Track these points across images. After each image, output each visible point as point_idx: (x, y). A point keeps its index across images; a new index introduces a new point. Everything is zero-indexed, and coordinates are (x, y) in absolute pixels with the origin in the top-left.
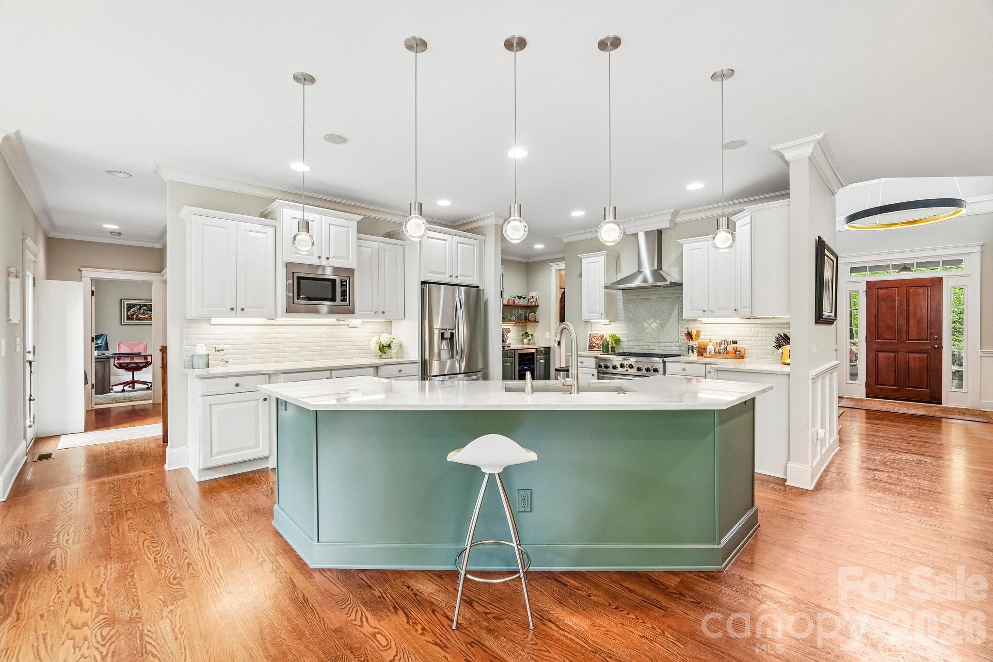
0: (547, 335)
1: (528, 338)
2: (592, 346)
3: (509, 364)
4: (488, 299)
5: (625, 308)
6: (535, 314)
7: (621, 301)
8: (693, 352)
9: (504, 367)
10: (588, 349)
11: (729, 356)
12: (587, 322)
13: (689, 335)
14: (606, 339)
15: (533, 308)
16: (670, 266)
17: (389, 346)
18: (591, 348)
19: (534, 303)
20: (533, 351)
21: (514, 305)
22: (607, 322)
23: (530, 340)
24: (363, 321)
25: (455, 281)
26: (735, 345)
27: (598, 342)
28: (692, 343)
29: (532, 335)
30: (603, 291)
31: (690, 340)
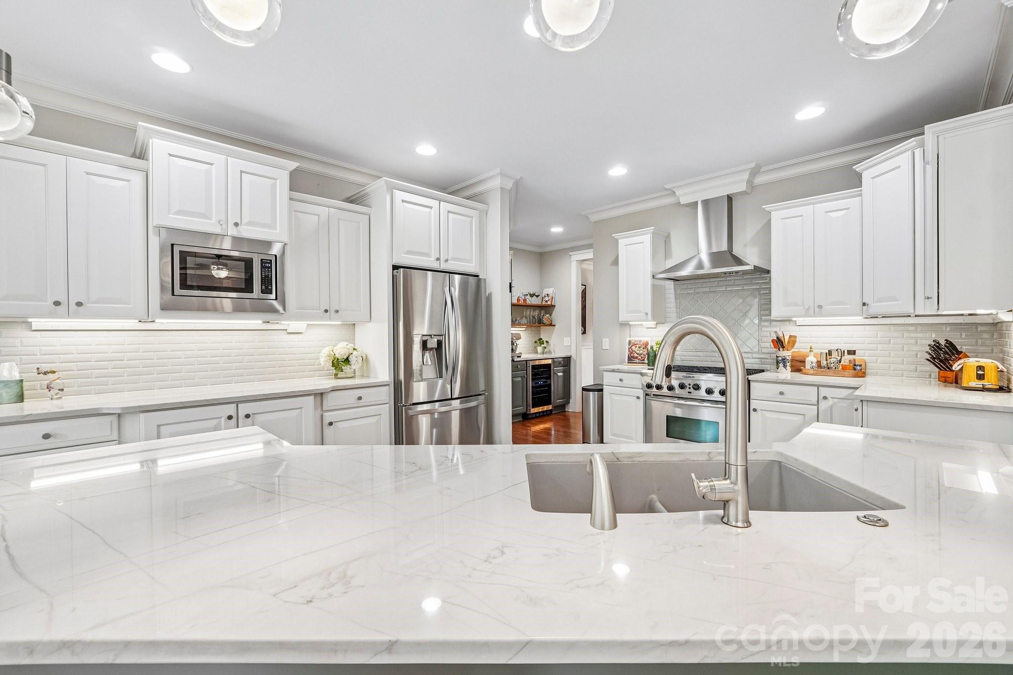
0: (567, 341)
1: (542, 345)
2: (633, 357)
3: (520, 379)
4: (491, 293)
5: (678, 306)
6: (551, 316)
7: (672, 296)
8: (785, 366)
9: (514, 383)
10: (626, 361)
11: (846, 373)
12: (625, 325)
13: (779, 343)
14: (652, 347)
15: (548, 308)
16: (745, 246)
17: (347, 361)
18: (631, 359)
19: (549, 303)
20: (550, 362)
21: (525, 304)
22: (652, 324)
23: (545, 348)
24: (308, 324)
25: (444, 266)
26: (852, 357)
27: (641, 352)
28: (783, 353)
29: (547, 342)
30: (649, 281)
31: (781, 349)
